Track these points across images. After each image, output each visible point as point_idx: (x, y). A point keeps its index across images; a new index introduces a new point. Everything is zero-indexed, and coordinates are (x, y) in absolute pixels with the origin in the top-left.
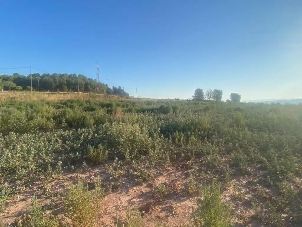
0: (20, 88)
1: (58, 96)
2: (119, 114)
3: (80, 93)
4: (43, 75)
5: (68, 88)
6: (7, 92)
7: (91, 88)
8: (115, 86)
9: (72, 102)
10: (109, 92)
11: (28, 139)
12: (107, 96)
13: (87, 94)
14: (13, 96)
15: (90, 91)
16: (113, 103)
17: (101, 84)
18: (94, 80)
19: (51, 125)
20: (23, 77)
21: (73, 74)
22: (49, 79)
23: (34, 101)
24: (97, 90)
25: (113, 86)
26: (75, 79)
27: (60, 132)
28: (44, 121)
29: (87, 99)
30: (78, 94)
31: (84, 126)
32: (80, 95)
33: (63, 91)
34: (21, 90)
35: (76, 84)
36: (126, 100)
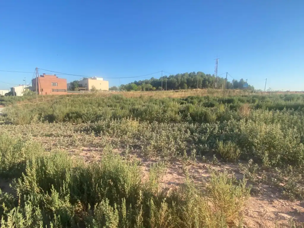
0: (155, 88)
1: (180, 93)
2: (246, 110)
3: (199, 89)
4: (169, 77)
5: (188, 85)
6: (147, 92)
7: (208, 84)
8: (235, 79)
9: (192, 98)
10: (228, 86)
11: (165, 127)
12: (227, 91)
13: (205, 90)
14: (151, 95)
15: (207, 87)
16: (235, 98)
17: (219, 78)
18: (212, 75)
19: (179, 117)
20: (156, 80)
21: (192, 72)
22: (173, 79)
23: (164, 98)
24: (214, 86)
25: (233, 79)
26: (194, 77)
27: (186, 124)
28: (173, 114)
29: (205, 95)
30: (197, 91)
31: (206, 120)
32: (199, 92)
33: (184, 88)
34: (155, 90)
35: (195, 81)
36: (251, 94)
